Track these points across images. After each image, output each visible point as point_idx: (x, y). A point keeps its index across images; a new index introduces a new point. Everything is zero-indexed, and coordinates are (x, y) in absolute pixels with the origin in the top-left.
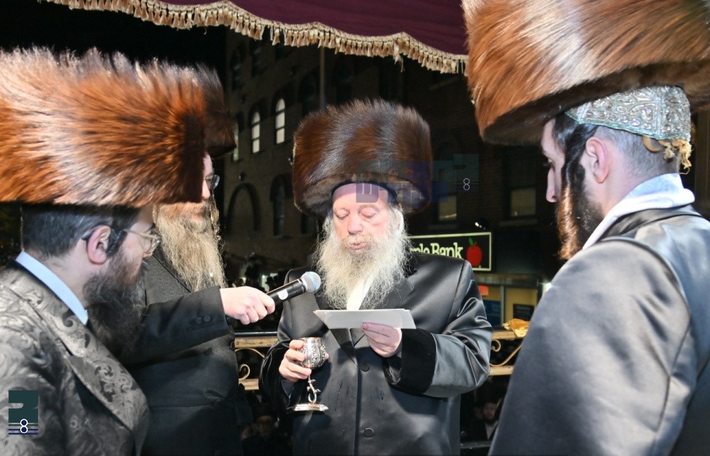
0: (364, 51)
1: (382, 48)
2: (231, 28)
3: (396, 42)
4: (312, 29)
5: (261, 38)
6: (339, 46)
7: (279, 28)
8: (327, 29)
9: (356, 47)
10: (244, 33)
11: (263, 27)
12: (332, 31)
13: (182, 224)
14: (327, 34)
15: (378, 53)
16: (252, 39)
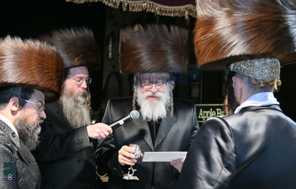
0: (170, 14)
1: (179, 12)
2: (103, 3)
3: (187, 9)
4: (143, 3)
5: (118, 8)
6: (157, 11)
7: (127, 3)
8: (151, 3)
9: (166, 12)
10: (109, 5)
11: (119, 2)
12: (154, 4)
13: (73, 100)
14: (151, 5)
15: (177, 14)
16: (113, 8)
